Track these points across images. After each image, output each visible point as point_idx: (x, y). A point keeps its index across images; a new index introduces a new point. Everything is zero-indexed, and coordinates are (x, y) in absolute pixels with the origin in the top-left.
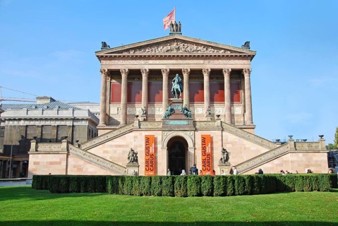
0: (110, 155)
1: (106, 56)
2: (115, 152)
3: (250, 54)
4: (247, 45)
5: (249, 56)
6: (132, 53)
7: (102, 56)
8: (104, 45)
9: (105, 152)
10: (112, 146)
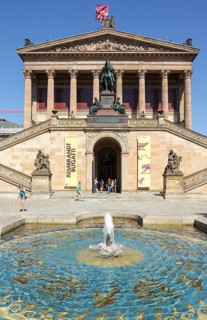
0: (20, 161)
1: (30, 55)
2: (27, 157)
3: (192, 52)
4: (189, 42)
5: (191, 55)
6: (58, 51)
7: (25, 55)
8: (28, 42)
9: (14, 157)
10: (22, 150)
